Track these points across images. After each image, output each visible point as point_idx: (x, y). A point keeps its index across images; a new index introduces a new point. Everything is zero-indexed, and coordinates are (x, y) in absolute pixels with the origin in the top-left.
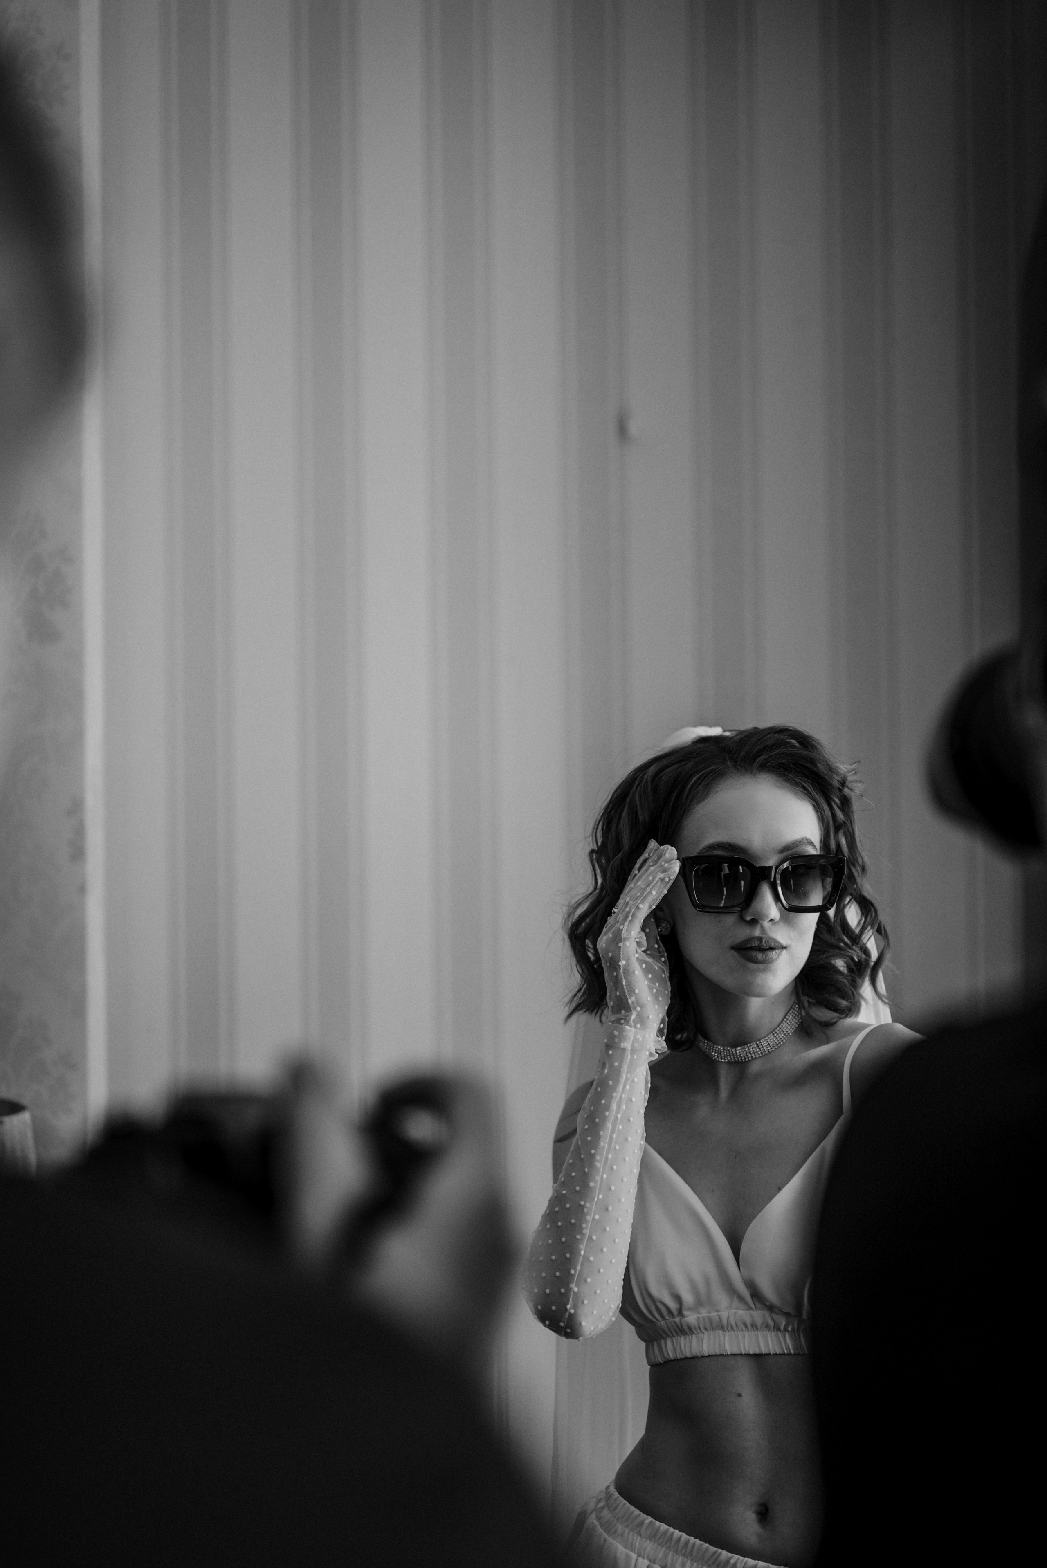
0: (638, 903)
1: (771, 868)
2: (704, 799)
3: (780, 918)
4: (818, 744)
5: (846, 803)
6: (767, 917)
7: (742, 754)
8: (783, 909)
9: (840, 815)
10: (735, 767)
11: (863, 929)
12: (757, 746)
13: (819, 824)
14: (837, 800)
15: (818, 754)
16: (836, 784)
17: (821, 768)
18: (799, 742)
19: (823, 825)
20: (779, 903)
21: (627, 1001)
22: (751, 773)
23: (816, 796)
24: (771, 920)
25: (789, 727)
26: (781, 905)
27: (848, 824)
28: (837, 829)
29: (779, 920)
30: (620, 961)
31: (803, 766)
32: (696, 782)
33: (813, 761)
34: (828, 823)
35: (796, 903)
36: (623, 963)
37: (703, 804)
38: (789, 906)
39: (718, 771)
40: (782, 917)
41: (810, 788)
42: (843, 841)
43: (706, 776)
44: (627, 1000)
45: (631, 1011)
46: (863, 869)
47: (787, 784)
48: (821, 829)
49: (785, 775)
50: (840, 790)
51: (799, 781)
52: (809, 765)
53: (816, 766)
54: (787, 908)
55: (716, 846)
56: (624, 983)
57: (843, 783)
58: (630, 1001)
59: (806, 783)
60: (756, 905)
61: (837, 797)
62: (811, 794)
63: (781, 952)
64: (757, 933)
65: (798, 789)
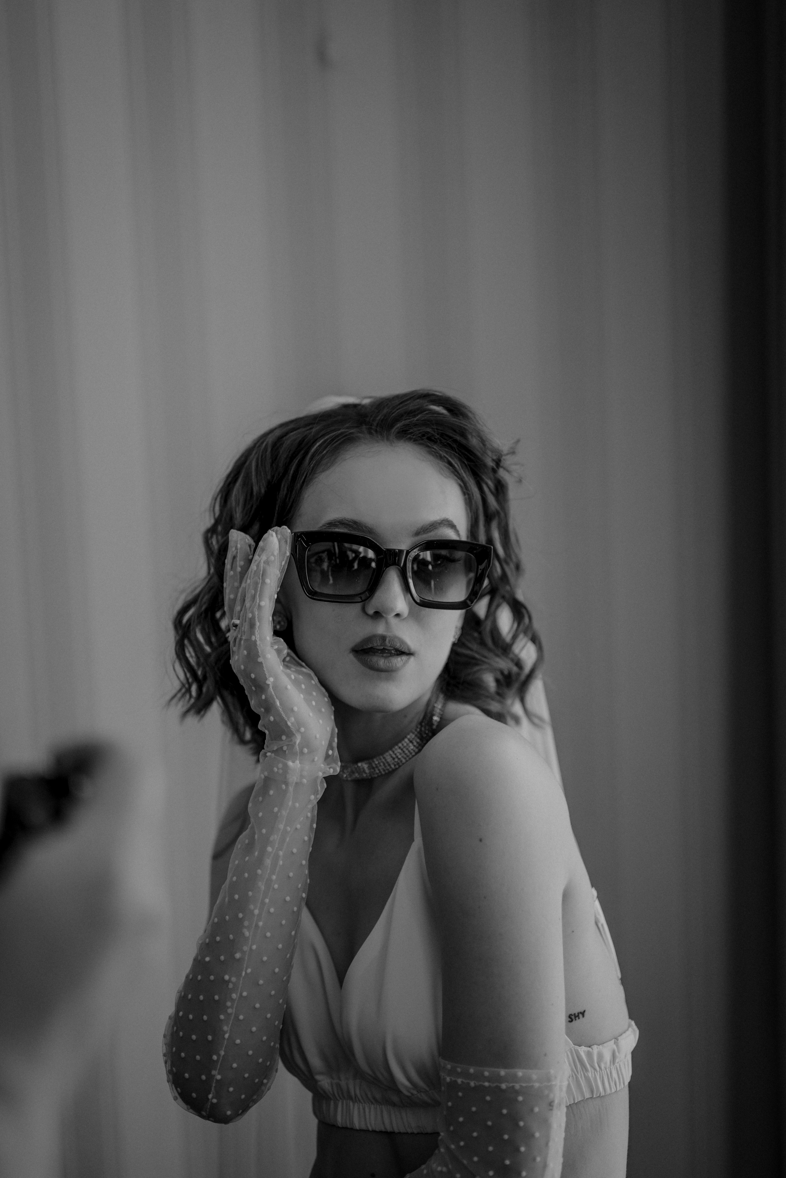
0: (258, 602)
1: (401, 551)
2: (328, 468)
3: (409, 614)
4: (471, 412)
5: (500, 489)
6: (392, 610)
7: (379, 418)
8: (413, 601)
9: (491, 500)
10: (370, 433)
11: (515, 637)
12: (398, 410)
13: (466, 510)
14: (490, 483)
15: (471, 424)
16: (490, 464)
17: (474, 442)
18: (449, 410)
19: (471, 512)
20: (409, 595)
21: (287, 724)
22: (388, 439)
23: (465, 476)
24: (398, 615)
25: (436, 391)
26: (411, 599)
27: (502, 514)
28: (489, 518)
29: (408, 616)
30: (267, 679)
31: (450, 437)
32: (320, 446)
33: (463, 433)
34: (477, 510)
35: (431, 597)
36: (270, 681)
37: (328, 472)
38: (420, 600)
39: (346, 436)
40: (411, 613)
41: (458, 465)
42: (496, 535)
43: (333, 440)
44: (286, 722)
45: (294, 734)
46: (518, 567)
47: (431, 458)
48: (468, 516)
49: (428, 446)
50: (494, 471)
51: (445, 455)
52: (458, 438)
53: (466, 438)
54: (418, 601)
55: (337, 523)
56: (278, 704)
57: (498, 462)
58: (289, 724)
59: (452, 458)
60: (380, 596)
61: (491, 479)
62: (458, 473)
63: (409, 659)
64: (380, 629)
65: (442, 464)
